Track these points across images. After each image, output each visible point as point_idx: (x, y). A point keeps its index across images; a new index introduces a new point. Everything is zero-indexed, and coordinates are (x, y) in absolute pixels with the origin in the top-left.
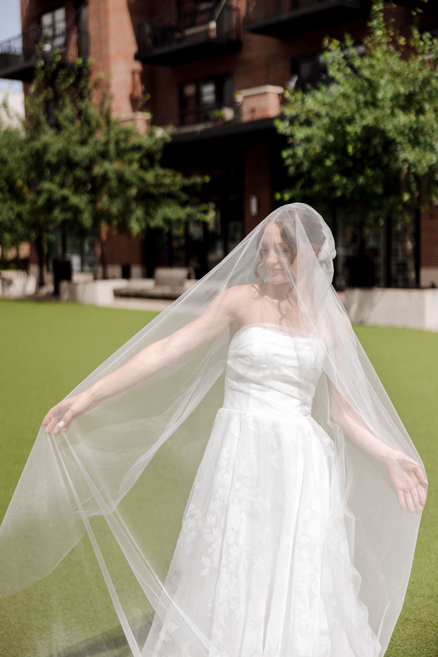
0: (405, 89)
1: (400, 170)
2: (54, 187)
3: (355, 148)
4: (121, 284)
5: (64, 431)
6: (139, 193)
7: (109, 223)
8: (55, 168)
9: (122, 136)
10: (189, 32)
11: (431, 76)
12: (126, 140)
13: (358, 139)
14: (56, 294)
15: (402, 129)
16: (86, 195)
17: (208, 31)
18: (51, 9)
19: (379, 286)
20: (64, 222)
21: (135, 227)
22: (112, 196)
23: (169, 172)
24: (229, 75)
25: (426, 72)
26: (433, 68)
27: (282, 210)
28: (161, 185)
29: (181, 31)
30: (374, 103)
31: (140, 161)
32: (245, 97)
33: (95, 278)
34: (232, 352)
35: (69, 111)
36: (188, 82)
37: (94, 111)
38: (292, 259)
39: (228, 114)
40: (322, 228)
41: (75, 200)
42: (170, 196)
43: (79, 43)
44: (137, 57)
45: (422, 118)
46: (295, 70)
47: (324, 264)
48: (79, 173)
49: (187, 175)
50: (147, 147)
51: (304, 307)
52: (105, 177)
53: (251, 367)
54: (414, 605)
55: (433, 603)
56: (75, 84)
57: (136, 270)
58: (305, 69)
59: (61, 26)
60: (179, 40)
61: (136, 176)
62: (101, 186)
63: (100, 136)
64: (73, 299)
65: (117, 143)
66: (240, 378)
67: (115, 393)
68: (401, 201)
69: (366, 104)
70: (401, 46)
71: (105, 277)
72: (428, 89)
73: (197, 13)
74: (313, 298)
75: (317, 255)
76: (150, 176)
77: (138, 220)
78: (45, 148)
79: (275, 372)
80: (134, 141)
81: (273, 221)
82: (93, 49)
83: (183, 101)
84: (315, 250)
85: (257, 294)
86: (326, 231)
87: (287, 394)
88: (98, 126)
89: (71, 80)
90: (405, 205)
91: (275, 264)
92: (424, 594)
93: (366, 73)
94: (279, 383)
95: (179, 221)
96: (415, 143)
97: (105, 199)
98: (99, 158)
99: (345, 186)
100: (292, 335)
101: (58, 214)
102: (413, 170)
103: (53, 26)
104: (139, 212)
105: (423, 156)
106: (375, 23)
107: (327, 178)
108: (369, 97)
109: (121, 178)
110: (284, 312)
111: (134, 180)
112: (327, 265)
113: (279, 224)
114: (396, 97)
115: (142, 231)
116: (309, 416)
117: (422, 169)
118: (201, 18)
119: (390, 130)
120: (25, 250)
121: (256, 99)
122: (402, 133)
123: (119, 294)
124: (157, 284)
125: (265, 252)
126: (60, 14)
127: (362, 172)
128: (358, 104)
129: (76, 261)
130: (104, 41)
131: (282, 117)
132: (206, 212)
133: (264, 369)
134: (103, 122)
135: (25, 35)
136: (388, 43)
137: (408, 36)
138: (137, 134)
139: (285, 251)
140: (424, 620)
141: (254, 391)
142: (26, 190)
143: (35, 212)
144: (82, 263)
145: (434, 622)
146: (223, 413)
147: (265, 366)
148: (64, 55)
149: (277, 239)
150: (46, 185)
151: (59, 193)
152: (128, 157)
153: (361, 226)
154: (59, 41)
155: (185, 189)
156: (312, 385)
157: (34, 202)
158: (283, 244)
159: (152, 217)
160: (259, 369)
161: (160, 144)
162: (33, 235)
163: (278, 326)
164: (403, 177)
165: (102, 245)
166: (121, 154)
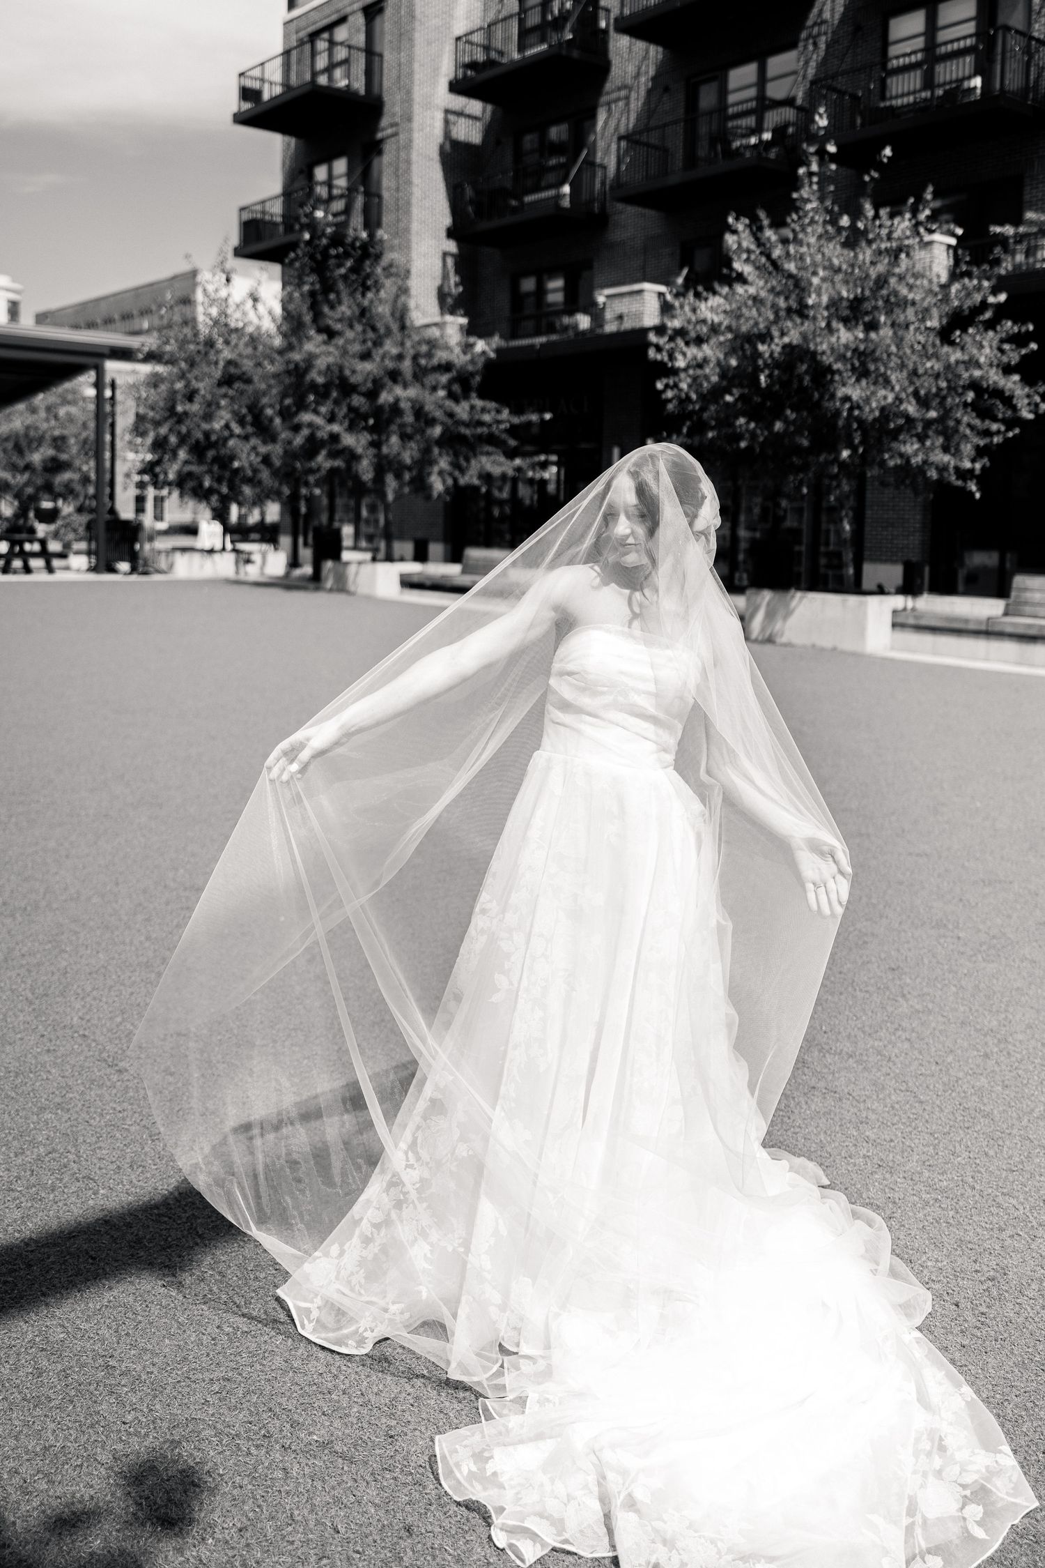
0: (848, 291)
1: (838, 413)
2: (319, 421)
3: (770, 376)
4: (413, 568)
5: (298, 779)
6: (443, 434)
7: (398, 476)
8: (323, 393)
9: (424, 348)
10: (529, 199)
11: (889, 273)
12: (429, 355)
13: (775, 364)
14: (316, 579)
15: (842, 350)
16: (365, 433)
17: (559, 197)
18: (328, 159)
19: (799, 588)
20: (333, 472)
21: (437, 485)
22: (405, 437)
23: (492, 405)
24: (588, 265)
25: (881, 268)
26: (893, 259)
27: (639, 455)
28: (480, 423)
29: (519, 197)
30: (801, 311)
31: (448, 387)
32: (608, 297)
33: (374, 559)
34: (556, 666)
35: (345, 309)
36: (526, 274)
37: (383, 310)
38: (652, 532)
39: (584, 321)
40: (700, 481)
41: (349, 440)
42: (492, 440)
43: (366, 210)
44: (451, 233)
45: (873, 335)
46: (686, 259)
47: (703, 537)
48: (357, 400)
49: (516, 411)
50: (458, 366)
51: (667, 603)
52: (395, 409)
53: (583, 690)
54: (826, 1066)
55: (855, 1065)
56: (355, 269)
57: (436, 549)
58: (702, 259)
59: (342, 183)
60: (514, 210)
61: (441, 407)
62: (389, 422)
63: (390, 347)
64: (341, 587)
65: (415, 358)
66: (566, 706)
67: (378, 724)
68: (836, 460)
69: (789, 310)
70: (843, 228)
71: (389, 558)
72: (884, 292)
73: (543, 170)
74: (683, 588)
75: (691, 524)
76: (462, 410)
77: (441, 473)
78: (310, 360)
79: (621, 699)
80: (441, 356)
81: (626, 469)
82: (387, 219)
83: (517, 299)
84: (687, 515)
85: (598, 580)
86: (707, 487)
87: (637, 734)
88: (389, 332)
89: (349, 264)
90: (843, 465)
91: (627, 537)
92: (841, 1050)
93: (791, 267)
94: (626, 716)
95: (504, 477)
96: (862, 373)
97: (394, 439)
98: (386, 380)
99: (753, 435)
100: (648, 643)
101: (323, 461)
102: (856, 413)
103: (329, 184)
104: (444, 463)
105: (873, 393)
106: (805, 193)
107: (726, 421)
108: (794, 304)
109: (419, 412)
110: (637, 610)
111: (438, 414)
112: (706, 538)
113: (634, 475)
114: (834, 304)
115: (447, 490)
116: (671, 770)
117: (871, 412)
118: (551, 178)
119: (823, 353)
120: (273, 512)
121: (626, 300)
122: (842, 358)
123: (408, 583)
124: (464, 572)
125: (610, 517)
126: (341, 166)
127: (779, 415)
128: (776, 313)
129: (348, 531)
130: (404, 207)
131: (660, 330)
132: (544, 465)
133: (603, 693)
134: (395, 327)
135: (287, 194)
136: (825, 222)
137: (856, 214)
138: (447, 348)
139: (642, 516)
140: (838, 1090)
141: (587, 726)
142: (278, 421)
143: (290, 455)
144: (357, 535)
145: (854, 1094)
146: (539, 759)
147: (606, 689)
148: (342, 227)
149: (631, 498)
150: (306, 417)
151: (327, 429)
152: (431, 379)
153: (774, 495)
154: (338, 205)
155: (513, 431)
156: (676, 722)
157: (290, 443)
158: (640, 507)
159: (463, 471)
160: (595, 694)
161: (481, 362)
162: (286, 491)
163: (626, 629)
164: (841, 423)
165: (387, 508)
166: (420, 374)
